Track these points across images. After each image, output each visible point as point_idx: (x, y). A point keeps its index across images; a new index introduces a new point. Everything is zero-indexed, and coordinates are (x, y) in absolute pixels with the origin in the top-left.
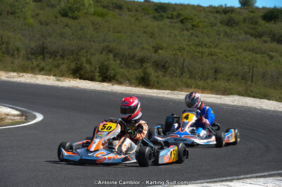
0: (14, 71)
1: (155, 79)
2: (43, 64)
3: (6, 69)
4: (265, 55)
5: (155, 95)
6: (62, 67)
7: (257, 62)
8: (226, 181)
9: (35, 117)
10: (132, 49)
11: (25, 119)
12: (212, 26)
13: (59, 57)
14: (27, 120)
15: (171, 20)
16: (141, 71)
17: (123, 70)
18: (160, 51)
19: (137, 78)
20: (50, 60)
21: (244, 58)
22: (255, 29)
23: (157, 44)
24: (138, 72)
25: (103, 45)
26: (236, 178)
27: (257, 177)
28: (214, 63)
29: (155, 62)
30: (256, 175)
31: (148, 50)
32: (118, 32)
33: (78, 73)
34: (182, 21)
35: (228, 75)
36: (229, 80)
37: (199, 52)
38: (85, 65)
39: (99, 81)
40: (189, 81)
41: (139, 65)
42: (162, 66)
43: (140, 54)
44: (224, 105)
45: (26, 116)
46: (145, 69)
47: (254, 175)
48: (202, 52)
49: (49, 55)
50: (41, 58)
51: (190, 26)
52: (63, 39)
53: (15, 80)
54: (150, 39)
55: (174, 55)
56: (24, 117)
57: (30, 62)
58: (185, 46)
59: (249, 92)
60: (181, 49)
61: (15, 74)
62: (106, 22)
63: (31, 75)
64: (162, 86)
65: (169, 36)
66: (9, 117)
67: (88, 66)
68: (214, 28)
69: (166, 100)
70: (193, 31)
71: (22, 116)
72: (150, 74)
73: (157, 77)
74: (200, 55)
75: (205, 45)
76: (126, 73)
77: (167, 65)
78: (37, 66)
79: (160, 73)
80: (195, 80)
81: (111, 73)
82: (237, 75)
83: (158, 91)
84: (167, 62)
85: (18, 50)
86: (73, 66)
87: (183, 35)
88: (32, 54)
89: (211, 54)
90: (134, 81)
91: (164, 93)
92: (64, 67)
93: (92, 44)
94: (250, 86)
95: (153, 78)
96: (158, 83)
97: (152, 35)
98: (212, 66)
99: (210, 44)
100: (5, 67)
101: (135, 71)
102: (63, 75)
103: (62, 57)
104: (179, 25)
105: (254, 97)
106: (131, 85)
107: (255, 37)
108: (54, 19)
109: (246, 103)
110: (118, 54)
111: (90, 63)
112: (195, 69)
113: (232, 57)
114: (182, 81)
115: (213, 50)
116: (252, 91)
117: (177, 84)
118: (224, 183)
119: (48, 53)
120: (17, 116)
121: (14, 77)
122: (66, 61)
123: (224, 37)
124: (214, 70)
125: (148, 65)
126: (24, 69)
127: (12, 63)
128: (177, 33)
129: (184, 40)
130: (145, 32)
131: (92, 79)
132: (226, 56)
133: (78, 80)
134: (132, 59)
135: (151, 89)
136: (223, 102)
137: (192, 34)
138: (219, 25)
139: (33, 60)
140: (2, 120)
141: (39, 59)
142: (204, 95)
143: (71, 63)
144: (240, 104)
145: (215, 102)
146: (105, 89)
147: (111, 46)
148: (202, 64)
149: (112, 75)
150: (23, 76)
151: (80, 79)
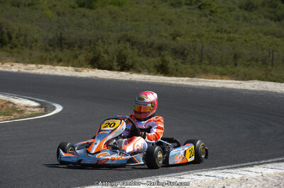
0: (32, 63)
1: (173, 66)
2: (61, 55)
3: (25, 62)
5: (173, 82)
6: (79, 57)
7: (277, 45)
8: (247, 166)
9: (54, 108)
10: (149, 37)
11: (45, 111)
12: (231, 11)
13: (76, 48)
14: (46, 112)
15: (189, 7)
16: (159, 58)
17: (141, 58)
18: (178, 38)
19: (156, 66)
20: (68, 51)
21: (264, 42)
22: (274, 12)
23: (175, 31)
24: (157, 61)
25: (121, 34)
26: (257, 163)
27: (278, 162)
28: (234, 49)
29: (172, 49)
30: (277, 159)
31: (166, 37)
32: (136, 21)
33: (96, 63)
34: (200, 7)
35: (248, 61)
36: (248, 65)
37: (218, 38)
38: (103, 55)
39: (118, 70)
40: (208, 67)
41: (158, 53)
42: (181, 54)
43: (158, 41)
44: (244, 90)
45: (46, 108)
46: (164, 56)
47: (275, 160)
48: (221, 38)
49: (66, 46)
50: (60, 49)
51: (208, 12)
52: (81, 29)
53: (34, 72)
54: (168, 27)
55: (193, 42)
56: (43, 109)
57: (48, 53)
58: (204, 33)
59: (269, 76)
60: (200, 36)
61: (33, 66)
62: (123, 11)
63: (49, 66)
64: (181, 73)
65: (188, 23)
66: (29, 109)
67: (106, 56)
68: (232, 13)
69: (185, 88)
70: (212, 17)
71: (41, 107)
72: (169, 62)
73: (176, 64)
74: (219, 41)
75: (225, 31)
76: (144, 61)
77: (186, 52)
78: (56, 57)
79: (179, 61)
80: (214, 65)
81: (129, 61)
82: (257, 60)
83: (177, 78)
84: (185, 49)
86: (91, 55)
87: (201, 22)
88: (50, 46)
89: (230, 40)
90: (152, 69)
91: (183, 80)
92: (81, 58)
93: (110, 33)
94: (270, 70)
95: (171, 65)
96: (177, 70)
97: (170, 23)
98: (232, 51)
99: (230, 29)
100: (23, 59)
101: (153, 59)
102: (81, 66)
103: (80, 47)
104: (197, 11)
105: (275, 81)
106: (149, 72)
107: (275, 21)
108: (72, 9)
109: (267, 88)
110: (135, 42)
111: (108, 53)
112: (214, 55)
113: (252, 42)
114: (201, 68)
115: (232, 35)
116: (272, 75)
117: (196, 71)
118: (244, 169)
119: (65, 44)
120: (37, 107)
121: (33, 69)
122: (84, 51)
123: (243, 21)
124: (233, 55)
125: (167, 52)
126: (43, 61)
127: (31, 55)
128: (195, 19)
129: (203, 26)
130: (163, 20)
131: (110, 69)
132: (246, 41)
133: (97, 70)
134: (150, 47)
135: (170, 76)
136: (242, 88)
137: (210, 20)
138: (238, 10)
139: (52, 52)
140: (22, 111)
141: (57, 50)
142: (224, 81)
143: (89, 54)
144: (261, 89)
145: (235, 87)
146: (124, 79)
147: (129, 35)
148: (221, 50)
149: (130, 64)
150: (41, 68)
151: (99, 69)
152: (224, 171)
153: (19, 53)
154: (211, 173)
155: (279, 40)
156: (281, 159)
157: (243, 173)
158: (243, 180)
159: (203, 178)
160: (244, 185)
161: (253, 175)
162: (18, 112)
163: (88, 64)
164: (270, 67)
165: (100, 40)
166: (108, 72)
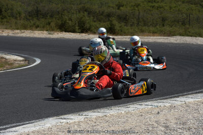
0: (18, 29)
2: (38, 23)
4: (198, 5)
5: (119, 40)
6: (51, 24)
7: (192, 10)
8: (174, 97)
9: (35, 61)
10: (101, 7)
11: (28, 63)
13: (49, 17)
14: (29, 64)
16: (109, 23)
17: (96, 23)
18: (121, 8)
20: (43, 20)
23: (119, 2)
24: (107, 24)
25: (80, 6)
26: (181, 94)
27: (196, 93)
29: (118, 16)
30: (196, 91)
31: (112, 7)
33: (63, 28)
35: (172, 22)
36: (172, 25)
38: (68, 21)
39: (79, 33)
40: (144, 28)
41: (107, 19)
42: (124, 19)
43: (107, 10)
44: (170, 43)
46: (112, 21)
47: (194, 92)
49: (42, 16)
50: (37, 18)
52: (51, 3)
53: (19, 35)
55: (132, 10)
56: (27, 62)
57: (28, 22)
58: (140, 3)
59: (187, 33)
60: (137, 5)
61: (18, 31)
63: (29, 31)
64: (125, 33)
66: (17, 62)
67: (70, 22)
71: (26, 61)
72: (115, 25)
73: (120, 27)
75: (155, 1)
77: (127, 17)
78: (34, 24)
79: (123, 24)
80: (148, 26)
81: (87, 26)
82: (178, 22)
83: (122, 37)
84: (127, 15)
85: (20, 14)
86: (60, 22)
88: (30, 16)
91: (126, 38)
92: (53, 24)
93: (72, 6)
94: (188, 28)
95: (117, 27)
96: (121, 31)
98: (160, 15)
100: (11, 27)
101: (104, 23)
102: (53, 30)
103: (52, 16)
105: (191, 36)
109: (186, 41)
110: (91, 12)
111: (71, 20)
112: (147, 19)
113: (174, 9)
114: (138, 29)
116: (189, 32)
118: (172, 99)
119: (41, 14)
120: (22, 61)
121: (18, 33)
122: (54, 19)
124: (161, 19)
125: (114, 18)
126: (25, 28)
131: (74, 32)
133: (64, 33)
134: (102, 14)
135: (116, 36)
136: (169, 42)
139: (31, 20)
140: (12, 64)
141: (35, 19)
142: (155, 37)
143: (58, 21)
144: (182, 42)
145: (163, 42)
146: (83, 38)
147: (86, 7)
148: (152, 15)
149: (88, 27)
150: (24, 32)
151: (65, 32)
152: (158, 101)
153: (7, 22)
154: (149, 103)
155: (193, 6)
156: (198, 91)
157: (172, 102)
158: (172, 107)
159: (143, 106)
160: (172, 111)
161: (179, 103)
162: (9, 64)
163: (58, 29)
164: (187, 26)
165: (66, 11)
166: (73, 34)
